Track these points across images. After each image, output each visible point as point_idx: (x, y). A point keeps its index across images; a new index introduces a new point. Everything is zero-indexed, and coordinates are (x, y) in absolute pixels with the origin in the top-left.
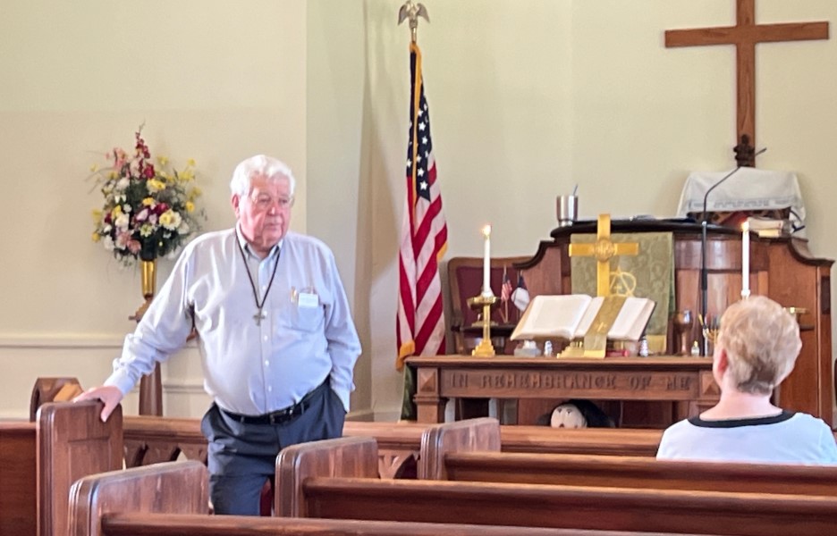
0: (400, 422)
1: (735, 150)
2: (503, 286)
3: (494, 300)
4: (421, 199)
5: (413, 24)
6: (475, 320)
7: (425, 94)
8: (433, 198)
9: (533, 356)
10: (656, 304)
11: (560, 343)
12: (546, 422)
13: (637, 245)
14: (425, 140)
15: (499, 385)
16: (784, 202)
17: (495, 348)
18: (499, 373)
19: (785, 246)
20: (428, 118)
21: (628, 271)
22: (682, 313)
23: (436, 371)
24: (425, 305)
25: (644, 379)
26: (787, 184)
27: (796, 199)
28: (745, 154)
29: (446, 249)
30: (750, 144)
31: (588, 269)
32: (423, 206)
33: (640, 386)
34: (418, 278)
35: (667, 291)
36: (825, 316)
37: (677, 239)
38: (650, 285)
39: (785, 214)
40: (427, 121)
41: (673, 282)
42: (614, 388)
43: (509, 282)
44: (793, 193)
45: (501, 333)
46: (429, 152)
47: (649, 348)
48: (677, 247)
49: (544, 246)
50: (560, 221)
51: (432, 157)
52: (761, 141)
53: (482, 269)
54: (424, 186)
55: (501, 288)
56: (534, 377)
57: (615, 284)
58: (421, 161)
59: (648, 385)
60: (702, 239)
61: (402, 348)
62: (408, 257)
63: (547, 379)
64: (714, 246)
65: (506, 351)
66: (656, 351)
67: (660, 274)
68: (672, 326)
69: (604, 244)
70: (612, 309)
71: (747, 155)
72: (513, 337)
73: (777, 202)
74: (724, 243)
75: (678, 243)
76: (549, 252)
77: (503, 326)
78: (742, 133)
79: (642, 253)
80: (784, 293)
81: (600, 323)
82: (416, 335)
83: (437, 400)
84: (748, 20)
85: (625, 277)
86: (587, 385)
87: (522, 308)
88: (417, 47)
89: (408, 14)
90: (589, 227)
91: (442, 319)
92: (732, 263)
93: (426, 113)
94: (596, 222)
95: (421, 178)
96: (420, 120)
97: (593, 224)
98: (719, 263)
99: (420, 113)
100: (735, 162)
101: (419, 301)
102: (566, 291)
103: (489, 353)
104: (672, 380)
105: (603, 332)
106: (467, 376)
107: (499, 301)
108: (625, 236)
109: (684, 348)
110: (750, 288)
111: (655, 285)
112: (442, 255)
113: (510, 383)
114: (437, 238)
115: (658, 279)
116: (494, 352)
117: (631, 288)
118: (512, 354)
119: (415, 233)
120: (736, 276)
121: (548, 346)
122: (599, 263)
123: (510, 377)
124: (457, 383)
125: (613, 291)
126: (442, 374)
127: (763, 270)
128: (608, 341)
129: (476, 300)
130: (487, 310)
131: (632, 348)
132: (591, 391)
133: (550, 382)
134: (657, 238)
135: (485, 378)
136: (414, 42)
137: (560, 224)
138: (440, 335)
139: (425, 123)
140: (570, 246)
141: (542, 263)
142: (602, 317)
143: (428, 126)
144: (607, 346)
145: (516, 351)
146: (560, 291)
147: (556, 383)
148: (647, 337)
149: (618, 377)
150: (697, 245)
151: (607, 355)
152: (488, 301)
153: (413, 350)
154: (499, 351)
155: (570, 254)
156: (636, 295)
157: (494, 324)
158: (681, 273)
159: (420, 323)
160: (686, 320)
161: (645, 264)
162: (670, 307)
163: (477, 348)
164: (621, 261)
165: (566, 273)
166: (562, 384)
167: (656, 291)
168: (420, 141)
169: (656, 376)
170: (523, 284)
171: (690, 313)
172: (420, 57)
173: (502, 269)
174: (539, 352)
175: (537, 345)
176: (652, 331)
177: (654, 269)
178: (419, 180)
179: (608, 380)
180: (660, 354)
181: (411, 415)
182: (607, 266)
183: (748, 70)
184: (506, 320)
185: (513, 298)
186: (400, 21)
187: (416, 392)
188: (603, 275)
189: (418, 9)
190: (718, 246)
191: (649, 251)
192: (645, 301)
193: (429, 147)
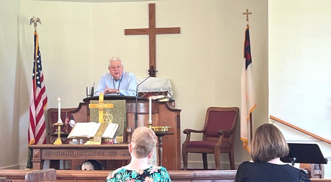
0: (26, 169)
1: (149, 71)
2: (66, 119)
3: (62, 124)
4: (38, 87)
5: (35, 25)
6: (55, 131)
7: (39, 50)
8: (42, 88)
9: (76, 144)
10: (119, 125)
11: (86, 139)
12: (80, 168)
13: (113, 104)
14: (39, 66)
15: (63, 155)
16: (165, 89)
17: (62, 142)
18: (63, 150)
19: (165, 105)
20: (41, 59)
21: (110, 114)
22: (129, 128)
23: (40, 150)
24: (39, 125)
25: (114, 152)
26: (167, 83)
27: (169, 88)
28: (152, 72)
29: (47, 105)
30: (154, 69)
31: (96, 113)
32: (39, 90)
33: (113, 155)
34: (37, 116)
35: (124, 121)
36: (178, 129)
37: (126, 102)
38: (118, 118)
39: (166, 93)
40: (40, 60)
41: (126, 117)
42: (104, 155)
43: (68, 117)
44: (168, 86)
45: (64, 136)
46: (41, 71)
47: (117, 140)
48: (127, 105)
49: (81, 104)
50: (88, 95)
51: (41, 73)
52: (158, 68)
53: (58, 112)
54: (39, 83)
55: (65, 120)
56: (76, 152)
57: (105, 118)
58: (38, 74)
59: (116, 154)
60: (135, 103)
61: (30, 141)
62: (33, 108)
63: (80, 152)
64: (140, 105)
65: (66, 142)
66: (120, 142)
67: (121, 115)
68: (125, 133)
69: (101, 104)
70: (104, 127)
71: (153, 73)
72: (68, 137)
73: (163, 89)
74: (144, 104)
75: (127, 103)
76: (82, 106)
77: (65, 133)
78: (151, 65)
79: (115, 107)
80: (164, 121)
81: (99, 132)
82: (35, 136)
83: (40, 161)
84: (153, 26)
85: (108, 115)
86: (94, 155)
87: (72, 126)
88: (37, 33)
89: (34, 21)
90: (97, 98)
91: (45, 131)
92: (146, 111)
93: (40, 57)
94: (99, 96)
95: (38, 80)
96: (38, 59)
97: (98, 97)
98: (142, 110)
99: (38, 57)
100: (149, 75)
101: (37, 124)
102: (88, 121)
103: (60, 143)
104: (124, 153)
105: (101, 135)
106: (51, 152)
107: (64, 124)
108: (109, 101)
109: (129, 141)
110: (152, 120)
111: (119, 119)
112: (45, 107)
113: (67, 154)
114: (43, 101)
115: (120, 116)
116: (61, 143)
117: (111, 120)
118: (69, 143)
119: (36, 100)
120: (147, 115)
121: (81, 140)
122: (99, 111)
123: (67, 152)
124: (48, 154)
125: (105, 121)
126: (42, 152)
127: (156, 113)
128: (102, 138)
129: (56, 124)
130: (59, 127)
131: (111, 141)
132: (95, 157)
133: (81, 153)
134: (120, 102)
135: (57, 152)
136: (36, 31)
137: (88, 97)
138: (44, 136)
139: (39, 60)
140: (89, 105)
141: (80, 111)
142: (100, 130)
143: (40, 61)
144: (102, 141)
145: (70, 142)
146: (86, 121)
147: (83, 154)
148: (116, 137)
149: (105, 152)
150: (134, 104)
151: (101, 144)
152: (60, 125)
153: (34, 142)
154: (63, 142)
155: (89, 108)
156: (112, 122)
157: (62, 133)
158: (129, 114)
159: (37, 132)
160: (130, 131)
161: (116, 111)
162: (125, 126)
163: (56, 141)
164: (108, 110)
165: (88, 115)
166: (85, 155)
167: (120, 121)
168: (37, 67)
169: (119, 151)
170: (73, 118)
171: (131, 128)
172: (38, 37)
173: (66, 113)
174: (78, 142)
175: (77, 140)
176: (118, 135)
177: (119, 113)
178: (37, 80)
179: (102, 152)
180: (121, 143)
181: (30, 166)
182: (102, 111)
183: (153, 44)
184: (67, 131)
185: (69, 123)
186: (31, 24)
187: (32, 158)
188: (101, 115)
189: (37, 19)
190: (142, 105)
191: (117, 107)
192: (116, 124)
193: (41, 69)
